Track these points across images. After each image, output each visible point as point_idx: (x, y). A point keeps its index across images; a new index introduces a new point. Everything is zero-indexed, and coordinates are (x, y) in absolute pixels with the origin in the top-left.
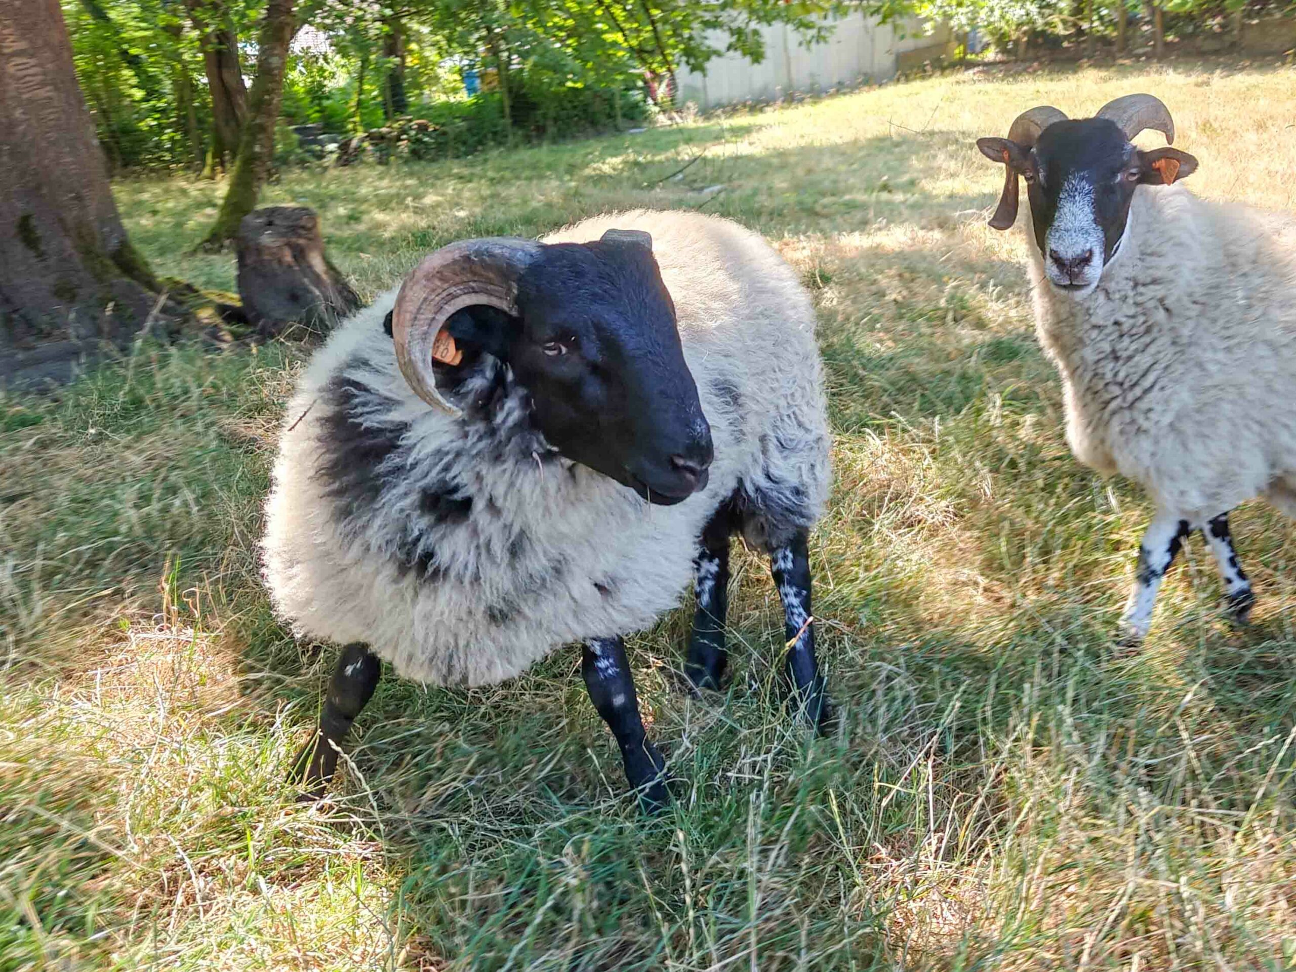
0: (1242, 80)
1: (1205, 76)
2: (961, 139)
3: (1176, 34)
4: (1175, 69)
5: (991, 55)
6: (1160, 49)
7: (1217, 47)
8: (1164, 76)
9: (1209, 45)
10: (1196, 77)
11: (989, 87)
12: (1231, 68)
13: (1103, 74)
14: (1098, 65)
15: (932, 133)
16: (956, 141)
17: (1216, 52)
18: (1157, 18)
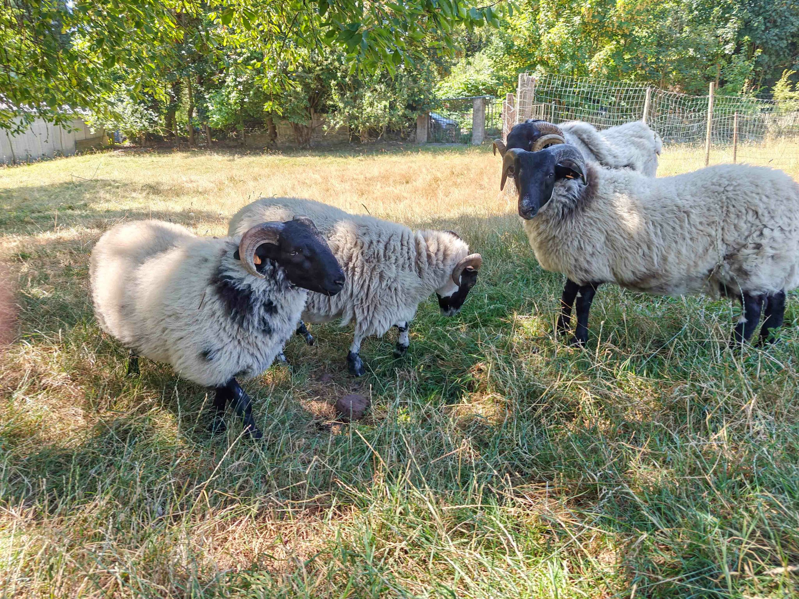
0: (247, 159)
1: (231, 158)
2: (113, 183)
3: (216, 138)
4: (218, 154)
5: (127, 143)
6: (210, 144)
7: (236, 144)
8: (213, 157)
9: (232, 144)
10: (226, 158)
11: (128, 159)
12: (243, 154)
13: (185, 155)
14: (181, 151)
15: (97, 181)
16: (110, 185)
17: (235, 147)
18: (207, 131)
